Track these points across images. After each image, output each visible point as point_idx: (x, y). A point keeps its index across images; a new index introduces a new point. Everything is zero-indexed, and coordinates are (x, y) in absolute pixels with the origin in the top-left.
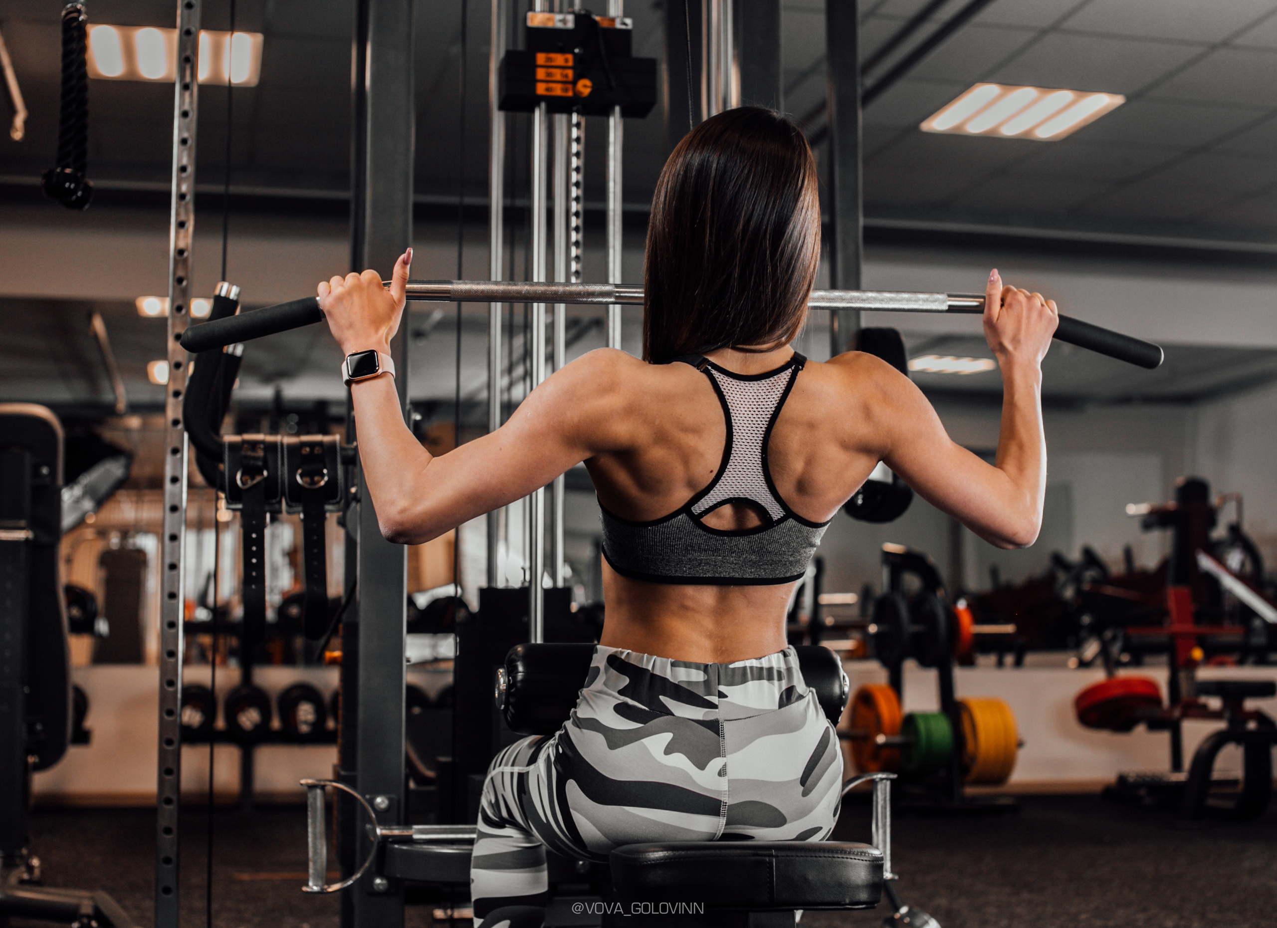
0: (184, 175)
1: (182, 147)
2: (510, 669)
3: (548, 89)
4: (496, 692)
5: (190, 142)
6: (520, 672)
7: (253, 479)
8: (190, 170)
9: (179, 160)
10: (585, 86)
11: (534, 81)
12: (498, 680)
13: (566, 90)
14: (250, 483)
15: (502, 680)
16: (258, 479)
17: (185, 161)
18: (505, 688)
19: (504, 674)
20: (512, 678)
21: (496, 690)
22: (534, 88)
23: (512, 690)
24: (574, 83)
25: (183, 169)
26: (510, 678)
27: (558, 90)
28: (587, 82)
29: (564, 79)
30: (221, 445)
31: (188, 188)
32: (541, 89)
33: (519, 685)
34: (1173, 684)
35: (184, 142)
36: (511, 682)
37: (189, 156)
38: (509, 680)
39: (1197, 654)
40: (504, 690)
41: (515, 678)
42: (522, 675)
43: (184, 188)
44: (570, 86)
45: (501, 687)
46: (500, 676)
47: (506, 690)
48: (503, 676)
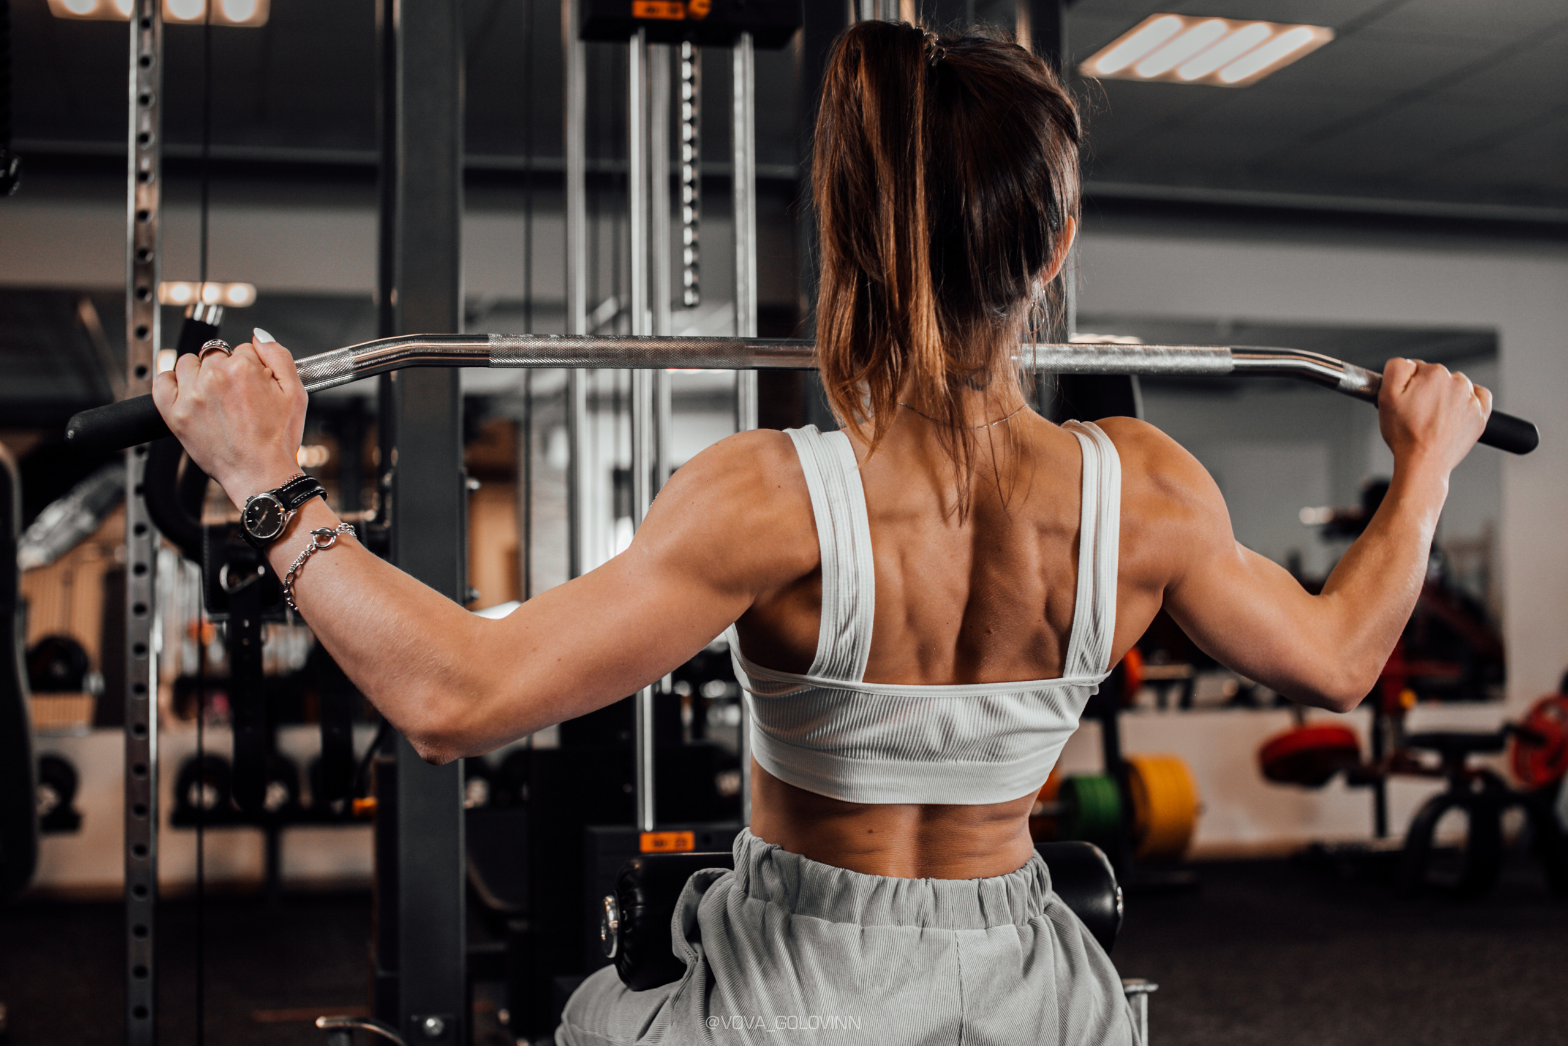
0: (145, 147)
1: (141, 108)
2: (623, 898)
4: (603, 932)
5: (152, 101)
6: (639, 904)
7: (243, 578)
8: (153, 139)
9: (139, 124)
12: (605, 913)
14: (239, 585)
15: (611, 915)
16: (251, 578)
17: (146, 127)
18: (616, 926)
19: (614, 905)
20: (627, 912)
21: (603, 928)
23: (627, 931)
25: (143, 138)
26: (624, 912)
30: (199, 530)
31: (151, 163)
33: (638, 923)
35: (143, 100)
36: (626, 919)
37: (152, 120)
38: (622, 916)
40: (615, 929)
41: (631, 912)
42: (642, 909)
43: (146, 165)
45: (611, 924)
46: (608, 908)
47: (618, 929)
48: (612, 908)
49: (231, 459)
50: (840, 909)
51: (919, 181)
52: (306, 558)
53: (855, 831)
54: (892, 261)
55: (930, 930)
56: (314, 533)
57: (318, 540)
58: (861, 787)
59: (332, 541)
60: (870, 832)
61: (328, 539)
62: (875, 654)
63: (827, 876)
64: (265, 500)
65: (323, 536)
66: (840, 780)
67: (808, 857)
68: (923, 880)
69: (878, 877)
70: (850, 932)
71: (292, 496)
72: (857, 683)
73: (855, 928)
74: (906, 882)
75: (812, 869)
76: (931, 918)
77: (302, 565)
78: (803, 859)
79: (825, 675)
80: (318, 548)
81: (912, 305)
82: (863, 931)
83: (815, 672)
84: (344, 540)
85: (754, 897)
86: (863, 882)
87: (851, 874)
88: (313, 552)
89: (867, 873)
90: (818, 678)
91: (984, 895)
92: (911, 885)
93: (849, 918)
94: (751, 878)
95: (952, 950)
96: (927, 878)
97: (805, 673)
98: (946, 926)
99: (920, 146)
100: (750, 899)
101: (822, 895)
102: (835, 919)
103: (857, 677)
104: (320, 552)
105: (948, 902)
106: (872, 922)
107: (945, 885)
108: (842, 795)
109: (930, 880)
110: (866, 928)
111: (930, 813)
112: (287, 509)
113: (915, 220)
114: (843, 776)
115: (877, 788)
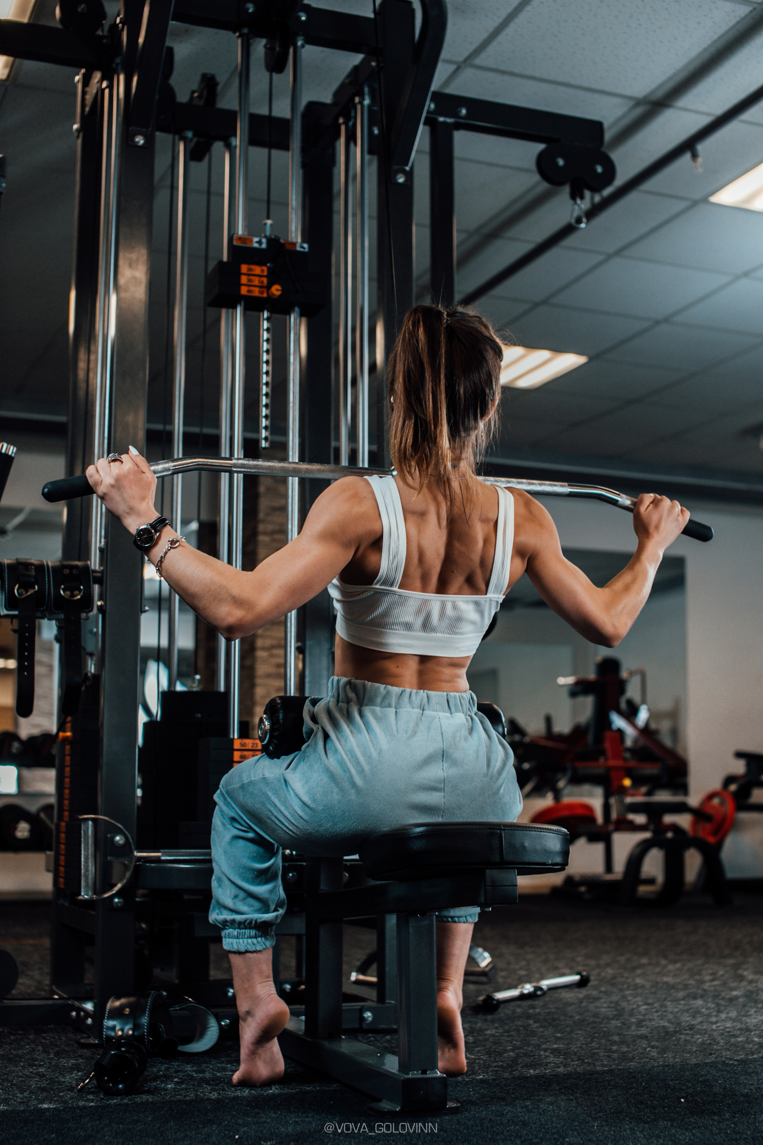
3: (249, 291)
7: (27, 591)
10: (277, 290)
11: (239, 285)
13: (262, 293)
14: (25, 594)
16: (31, 591)
22: (239, 290)
24: (269, 287)
27: (256, 292)
28: (278, 287)
29: (261, 285)
32: (244, 290)
34: (607, 808)
39: (627, 782)
44: (265, 290)
46: (265, 720)
47: (270, 729)
48: (266, 719)
49: (128, 511)
50: (385, 702)
51: (442, 376)
52: (166, 553)
53: (391, 666)
54: (431, 410)
55: (426, 712)
56: (169, 541)
57: (171, 544)
58: (393, 644)
59: (177, 544)
60: (398, 667)
61: (175, 544)
62: (405, 575)
63: (378, 688)
64: (145, 529)
65: (173, 542)
66: (383, 641)
67: (368, 681)
68: (422, 691)
69: (401, 689)
70: (391, 712)
71: (157, 525)
72: (395, 589)
73: (393, 710)
74: (414, 691)
75: (371, 685)
76: (426, 707)
77: (164, 556)
78: (366, 682)
79: (381, 585)
80: (171, 548)
81: (438, 431)
82: (396, 712)
83: (376, 584)
84: (181, 544)
85: (342, 702)
86: (395, 690)
87: (390, 687)
88: (169, 550)
89: (397, 687)
90: (378, 586)
91: (450, 699)
92: (416, 693)
93: (390, 706)
94: (340, 694)
95: (437, 720)
96: (424, 690)
97: (371, 584)
98: (433, 710)
99: (443, 361)
100: (340, 704)
101: (376, 696)
102: (381, 706)
103: (396, 586)
104: (172, 550)
105: (433, 700)
106: (400, 707)
107: (432, 693)
108: (384, 649)
109: (425, 691)
110: (397, 710)
111: (424, 659)
112: (156, 532)
113: (441, 393)
114: (385, 639)
115: (400, 645)
